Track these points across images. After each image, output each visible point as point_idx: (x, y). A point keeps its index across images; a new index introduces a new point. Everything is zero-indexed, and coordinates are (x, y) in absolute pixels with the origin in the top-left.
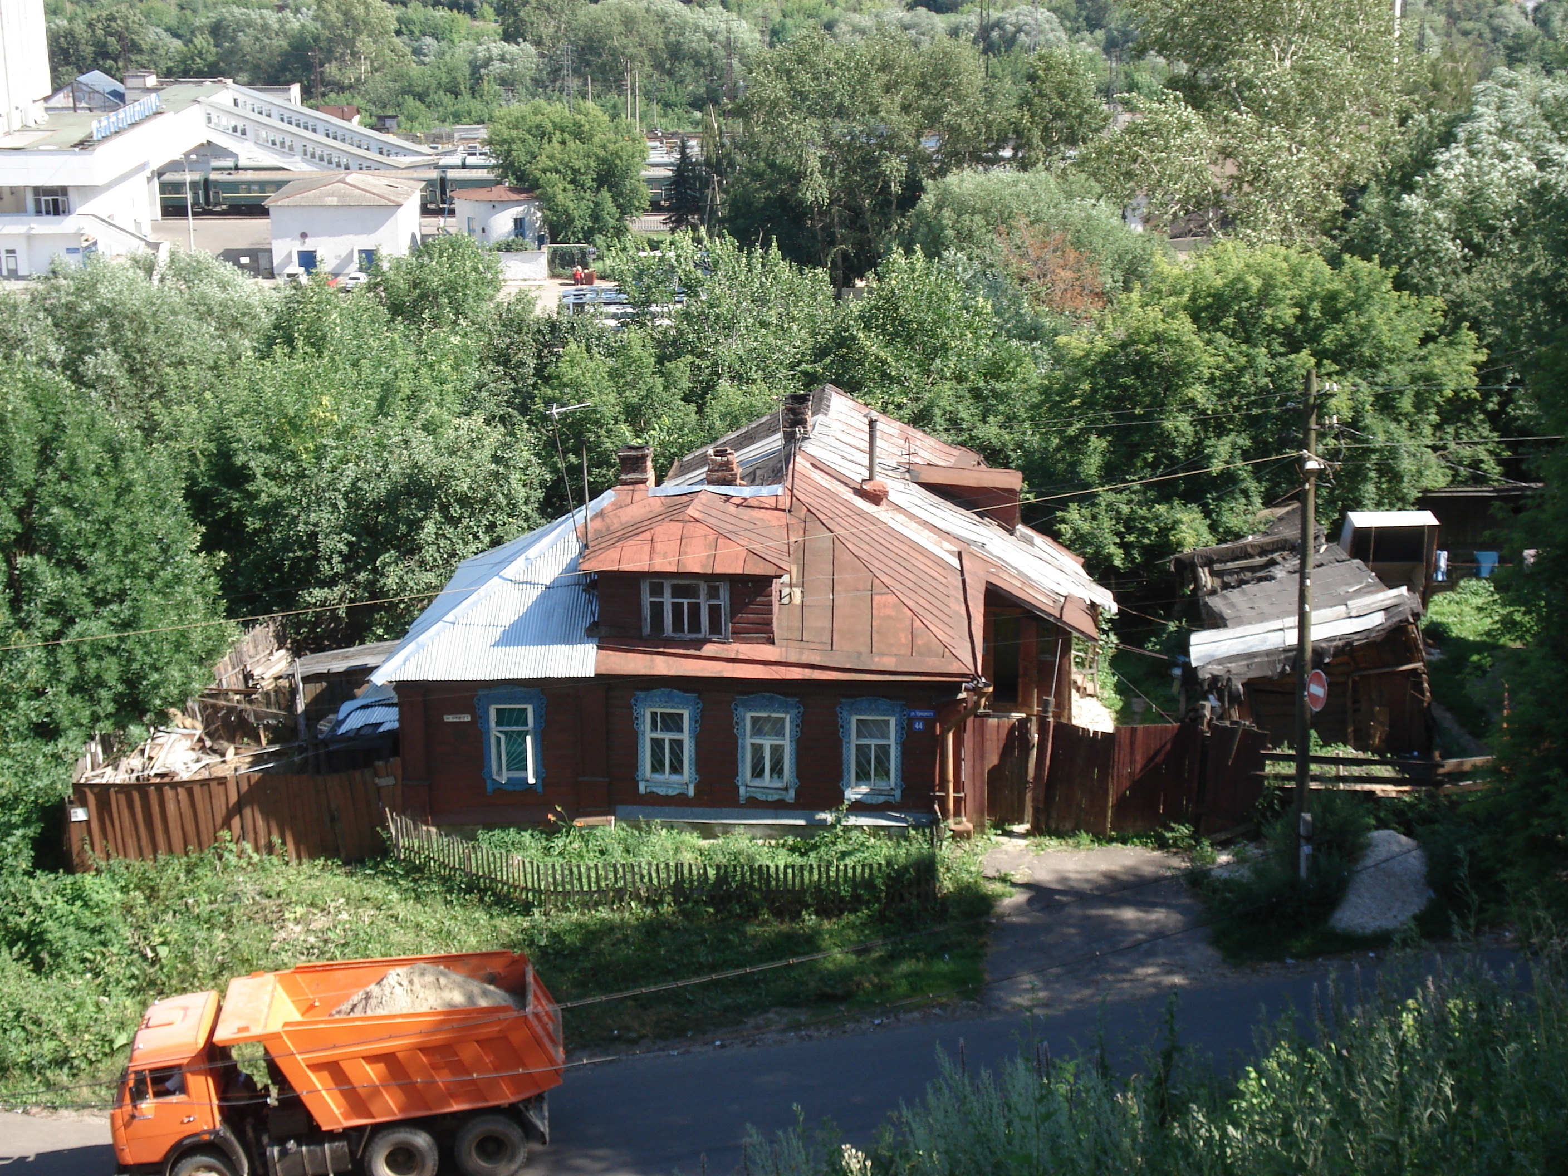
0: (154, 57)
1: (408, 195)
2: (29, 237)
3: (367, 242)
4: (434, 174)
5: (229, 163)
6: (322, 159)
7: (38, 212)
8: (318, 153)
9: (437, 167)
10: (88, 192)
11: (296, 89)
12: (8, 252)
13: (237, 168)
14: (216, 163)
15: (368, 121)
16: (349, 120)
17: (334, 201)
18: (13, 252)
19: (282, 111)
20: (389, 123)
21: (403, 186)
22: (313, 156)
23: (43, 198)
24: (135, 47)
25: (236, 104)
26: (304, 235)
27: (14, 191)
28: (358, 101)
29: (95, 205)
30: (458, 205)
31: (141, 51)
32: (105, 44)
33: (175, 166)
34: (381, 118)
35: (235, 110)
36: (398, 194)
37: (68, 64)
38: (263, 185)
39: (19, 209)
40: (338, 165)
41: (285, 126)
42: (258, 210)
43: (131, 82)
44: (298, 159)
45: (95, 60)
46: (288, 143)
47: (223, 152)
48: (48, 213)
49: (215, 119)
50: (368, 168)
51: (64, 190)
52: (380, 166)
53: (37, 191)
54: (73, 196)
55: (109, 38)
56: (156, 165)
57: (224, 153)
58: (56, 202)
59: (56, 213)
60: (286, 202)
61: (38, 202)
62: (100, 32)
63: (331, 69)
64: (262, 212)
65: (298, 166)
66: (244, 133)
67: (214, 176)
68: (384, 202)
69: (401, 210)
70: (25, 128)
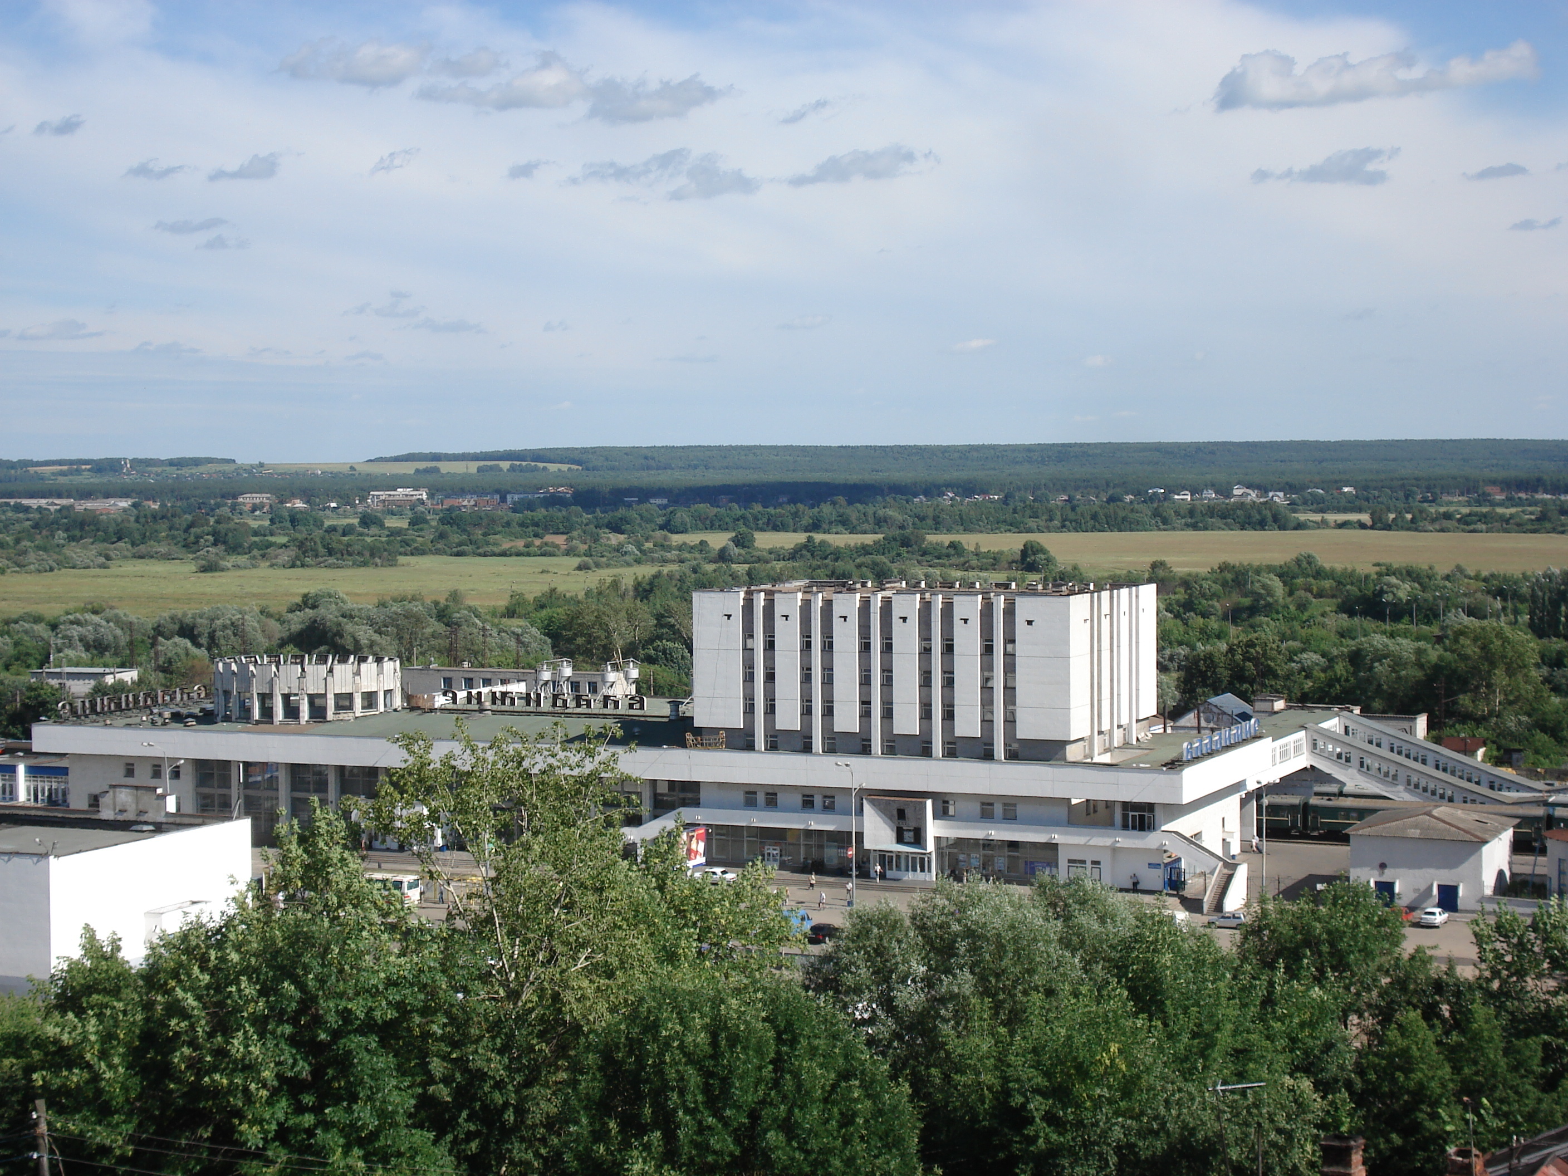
0: (1288, 683)
1: (1496, 833)
2: (1114, 850)
3: (1447, 877)
4: (1540, 811)
5: (1334, 788)
6: (1425, 790)
7: (1125, 827)
8: (1423, 783)
9: (1546, 804)
10: (1179, 810)
11: (1421, 722)
12: (1094, 862)
13: (1341, 794)
14: (1317, 788)
15: (1495, 753)
16: (1471, 752)
17: (1415, 833)
18: (1098, 863)
19: (1393, 740)
20: (1515, 756)
21: (1493, 821)
22: (1417, 786)
23: (1131, 814)
24: (1274, 674)
25: (1347, 732)
26: (1383, 866)
27: (1109, 805)
28: (1482, 732)
29: (1185, 825)
30: (1549, 844)
31: (1276, 676)
32: (1243, 669)
33: (1271, 789)
34: (1509, 752)
35: (1347, 739)
36: (1486, 831)
37: (1205, 685)
38: (1347, 811)
39: (1110, 824)
40: (1442, 797)
41: (1394, 757)
42: (1337, 836)
43: (1259, 706)
44: (1401, 788)
45: (1230, 683)
46: (1392, 773)
48: (1134, 828)
49: (1320, 744)
50: (1473, 801)
51: (1150, 807)
52: (1485, 800)
53: (1126, 806)
54: (1158, 813)
55: (1247, 664)
56: (1251, 786)
57: (1328, 778)
58: (1142, 817)
59: (1142, 828)
60: (1367, 831)
61: (1125, 817)
62: (1239, 657)
63: (1465, 700)
64: (1345, 839)
65: (1401, 795)
66: (1348, 760)
67: (1314, 801)
68: (1468, 837)
69: (1486, 849)
70: (1126, 745)
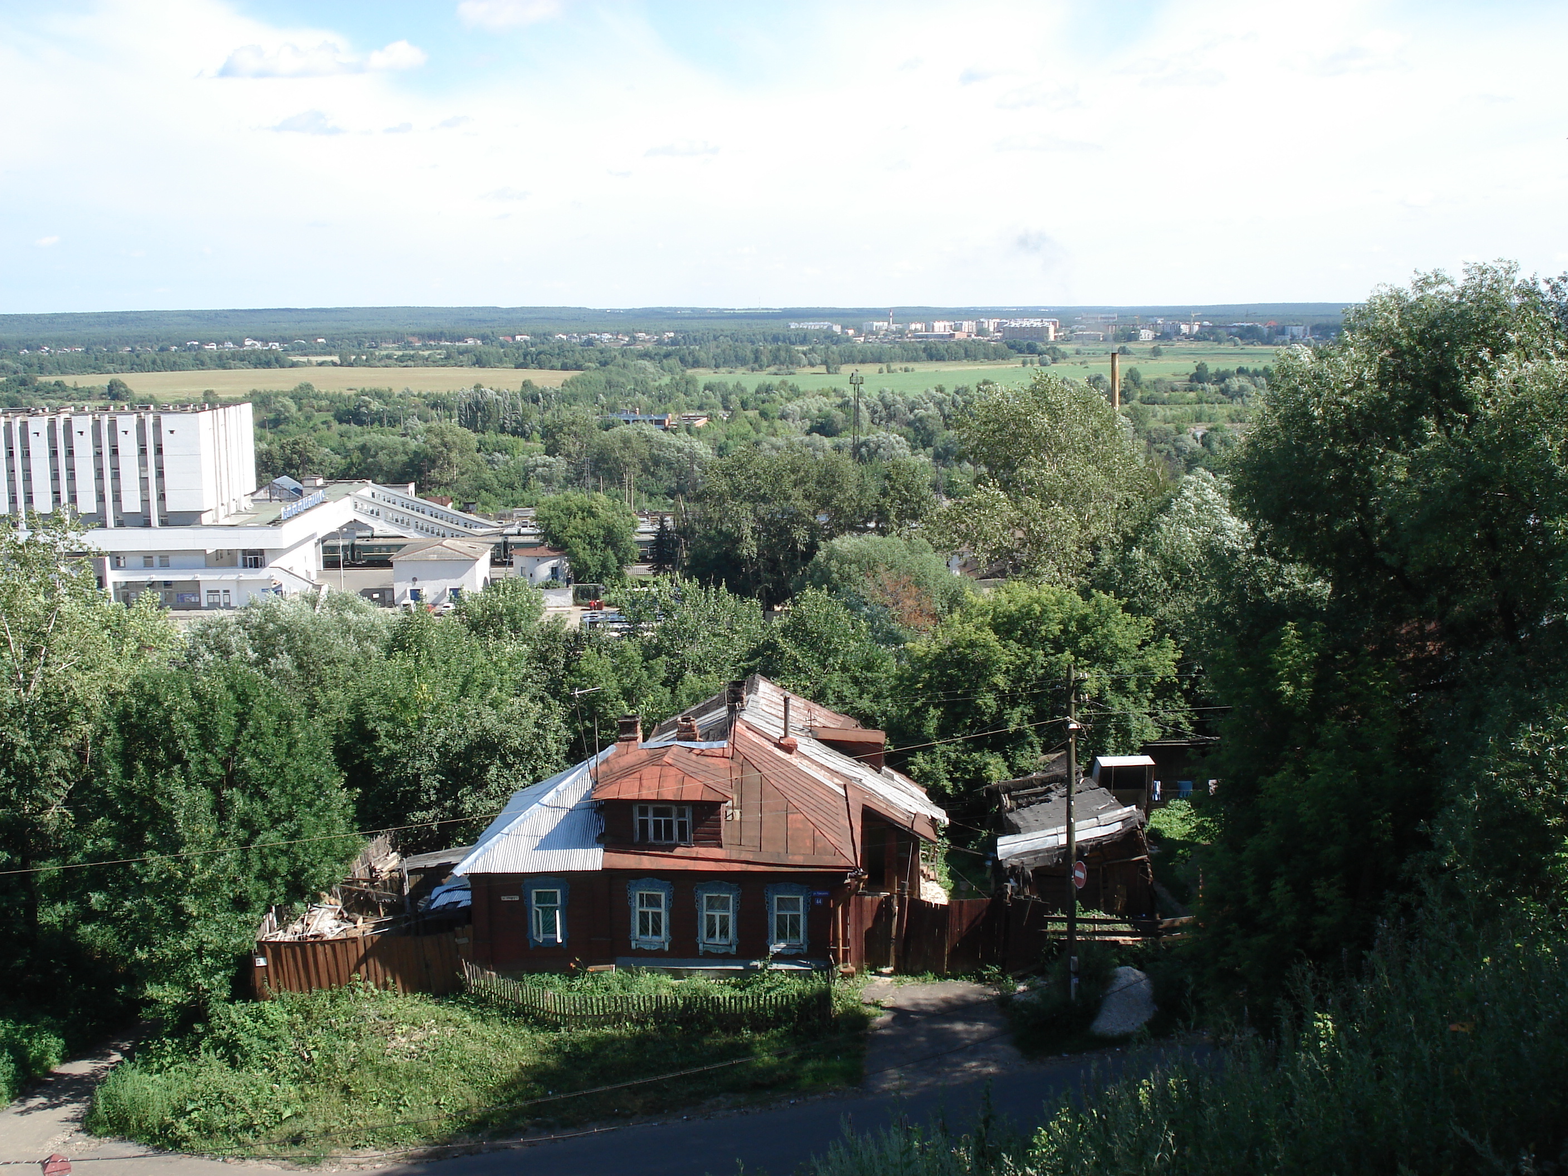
0: (322, 467)
1: (483, 553)
2: (239, 582)
3: (455, 584)
4: (500, 540)
5: (368, 533)
6: (427, 531)
7: (245, 566)
8: (425, 526)
9: (502, 535)
10: (278, 552)
11: (412, 487)
12: (225, 591)
13: (373, 537)
14: (359, 534)
15: (458, 505)
16: (446, 505)
17: (435, 557)
18: (228, 591)
19: (403, 500)
20: (471, 507)
21: (480, 547)
22: (422, 529)
23: (248, 557)
24: (311, 461)
25: (373, 495)
26: (415, 579)
27: (229, 552)
28: (451, 493)
29: (282, 562)
30: (515, 559)
31: (313, 463)
32: (291, 459)
33: (333, 535)
34: (467, 504)
35: (373, 500)
36: (477, 553)
37: (267, 472)
38: (389, 547)
39: (233, 564)
40: (438, 534)
41: (404, 509)
42: (385, 563)
43: (307, 483)
44: (412, 530)
45: (284, 469)
46: (406, 521)
47: (365, 527)
48: (251, 566)
49: (359, 506)
50: (457, 536)
51: (262, 552)
52: (465, 535)
53: (245, 552)
54: (266, 555)
55: (294, 456)
56: (320, 536)
58: (256, 559)
59: (256, 567)
60: (403, 558)
61: (244, 560)
62: (288, 452)
63: (434, 473)
64: (390, 565)
65: (412, 535)
66: (378, 514)
67: (358, 542)
68: (467, 558)
69: (477, 563)
70: (239, 512)
